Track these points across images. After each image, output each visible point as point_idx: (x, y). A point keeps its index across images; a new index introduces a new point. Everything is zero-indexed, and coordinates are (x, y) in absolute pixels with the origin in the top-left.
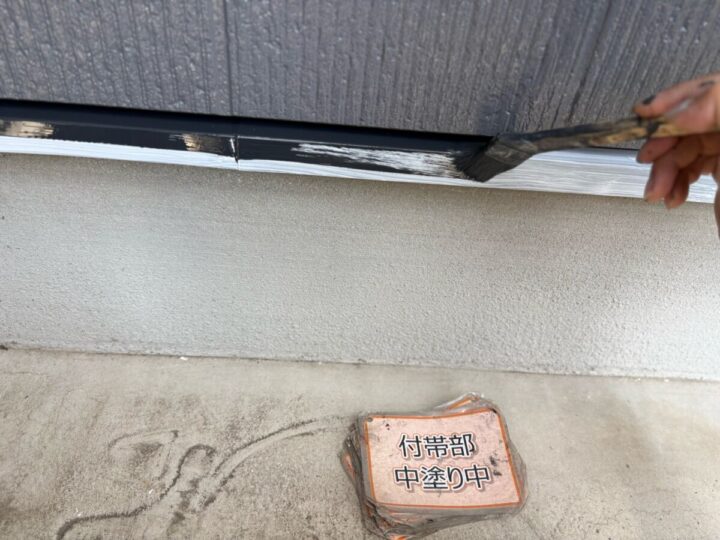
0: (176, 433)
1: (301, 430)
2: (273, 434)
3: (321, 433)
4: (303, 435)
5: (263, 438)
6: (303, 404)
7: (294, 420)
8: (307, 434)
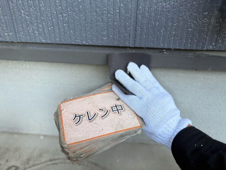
0: (7, 161)
1: (53, 162)
2: (42, 163)
3: (60, 164)
4: (53, 164)
5: (38, 164)
7: (52, 158)
8: (55, 164)
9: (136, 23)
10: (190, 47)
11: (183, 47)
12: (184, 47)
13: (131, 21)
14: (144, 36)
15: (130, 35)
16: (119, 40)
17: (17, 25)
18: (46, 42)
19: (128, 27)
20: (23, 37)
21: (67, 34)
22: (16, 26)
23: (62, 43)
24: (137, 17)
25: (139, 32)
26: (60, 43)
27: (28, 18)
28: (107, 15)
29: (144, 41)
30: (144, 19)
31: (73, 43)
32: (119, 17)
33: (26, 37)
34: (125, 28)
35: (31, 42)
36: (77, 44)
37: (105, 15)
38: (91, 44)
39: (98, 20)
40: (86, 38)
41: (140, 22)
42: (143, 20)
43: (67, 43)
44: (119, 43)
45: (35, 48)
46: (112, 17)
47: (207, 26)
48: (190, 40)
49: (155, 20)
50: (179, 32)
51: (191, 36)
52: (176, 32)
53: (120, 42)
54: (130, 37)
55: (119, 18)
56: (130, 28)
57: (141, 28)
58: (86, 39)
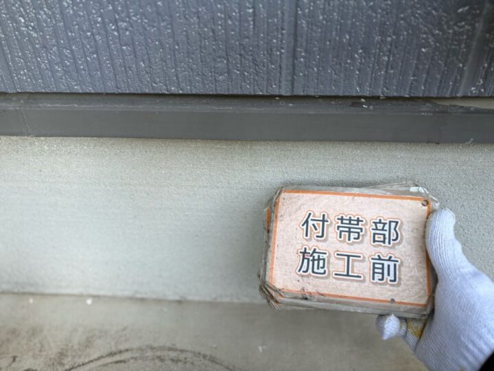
0: (14, 359)
1: (117, 358)
2: (92, 361)
3: (132, 361)
4: (117, 362)
5: (83, 364)
6: (125, 335)
7: (114, 349)
8: (120, 362)
9: (296, 40)
10: (424, 91)
11: (407, 92)
12: (410, 92)
13: (282, 34)
14: (313, 70)
15: (280, 67)
16: (254, 79)
17: (10, 53)
18: (84, 92)
19: (277, 50)
20: (27, 81)
21: (131, 70)
22: (9, 56)
23: (120, 91)
24: (296, 25)
25: (302, 60)
26: (116, 91)
27: (35, 35)
28: (226, 22)
29: (316, 81)
30: (314, 28)
31: (147, 91)
32: (254, 24)
33: (35, 80)
34: (270, 51)
35: (48, 91)
36: (155, 92)
37: (220, 23)
38: (189, 92)
39: (203, 36)
40: (177, 78)
41: (305, 37)
42: (312, 30)
43: (132, 91)
44: (256, 88)
45: (59, 105)
46: (236, 25)
47: (466, 39)
48: (425, 76)
49: (340, 29)
50: (398, 56)
51: (427, 66)
52: (391, 56)
53: (258, 85)
54: (280, 73)
55: (254, 28)
56: (281, 53)
57: (306, 51)
58: (176, 81)
